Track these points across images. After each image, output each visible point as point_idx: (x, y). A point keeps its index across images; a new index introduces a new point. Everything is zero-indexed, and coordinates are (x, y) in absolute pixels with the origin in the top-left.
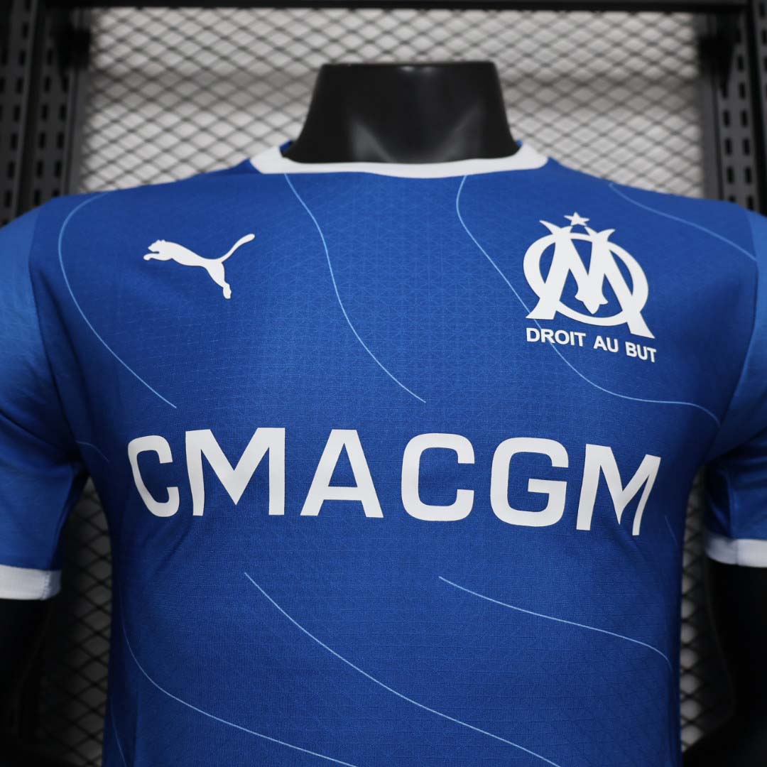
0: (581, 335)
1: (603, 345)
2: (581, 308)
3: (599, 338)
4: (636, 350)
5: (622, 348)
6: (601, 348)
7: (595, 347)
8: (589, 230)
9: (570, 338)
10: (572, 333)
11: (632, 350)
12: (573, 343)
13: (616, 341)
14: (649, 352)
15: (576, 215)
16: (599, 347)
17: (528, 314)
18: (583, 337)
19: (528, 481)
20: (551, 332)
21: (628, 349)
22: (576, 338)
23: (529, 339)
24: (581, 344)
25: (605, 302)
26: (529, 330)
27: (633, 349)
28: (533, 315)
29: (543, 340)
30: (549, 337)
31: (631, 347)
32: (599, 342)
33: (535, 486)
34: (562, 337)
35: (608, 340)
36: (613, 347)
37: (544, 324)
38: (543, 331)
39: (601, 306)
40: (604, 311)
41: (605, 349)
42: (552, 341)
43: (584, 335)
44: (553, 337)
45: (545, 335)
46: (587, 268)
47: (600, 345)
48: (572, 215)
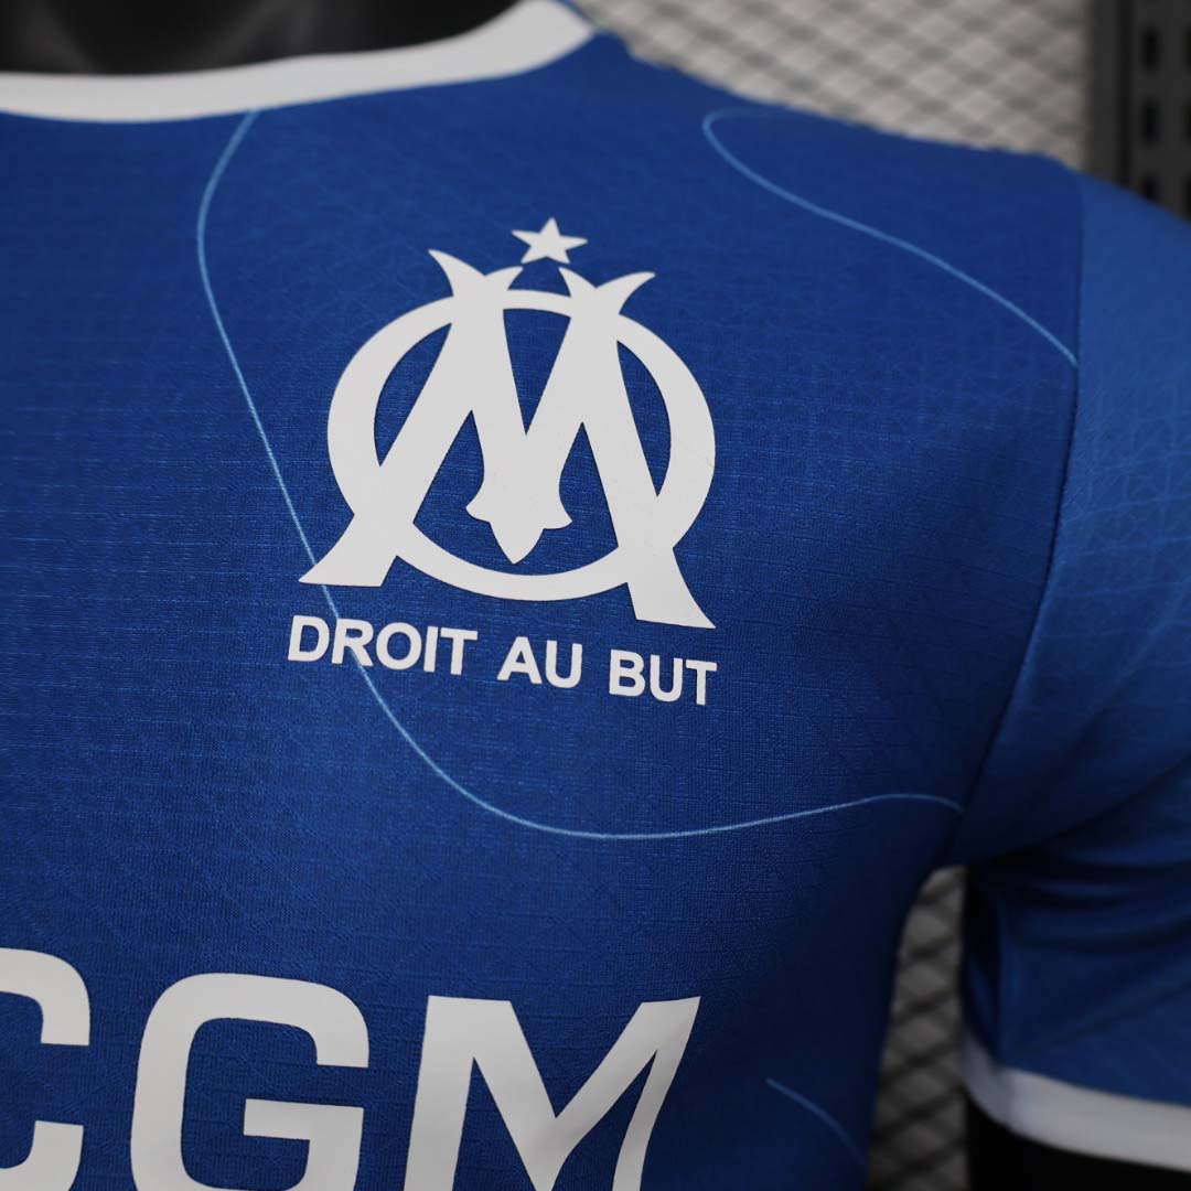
0: (460, 637)
1: (530, 668)
2: (479, 545)
3: (522, 645)
4: (646, 673)
5: (596, 670)
6: (524, 677)
7: (504, 675)
8: (570, 277)
9: (423, 648)
10: (432, 632)
11: (628, 673)
12: (430, 666)
13: (577, 649)
14: (690, 676)
15: (551, 226)
16: (514, 675)
17: (309, 566)
18: (467, 642)
19: (243, 1106)
20: (366, 628)
21: (616, 672)
22: (445, 647)
23: (295, 654)
24: (456, 668)
25: (561, 519)
26: (299, 622)
27: (635, 673)
28: (323, 573)
29: (337, 658)
30: (358, 646)
31: (627, 664)
32: (519, 659)
33: (265, 1119)
34: (399, 646)
35: (552, 647)
36: (564, 670)
37: (353, 601)
38: (343, 625)
39: (548, 534)
40: (553, 553)
41: (536, 679)
42: (364, 660)
43: (473, 635)
44: (371, 648)
45: (349, 640)
46: (528, 409)
47: (520, 668)
48: (537, 227)
